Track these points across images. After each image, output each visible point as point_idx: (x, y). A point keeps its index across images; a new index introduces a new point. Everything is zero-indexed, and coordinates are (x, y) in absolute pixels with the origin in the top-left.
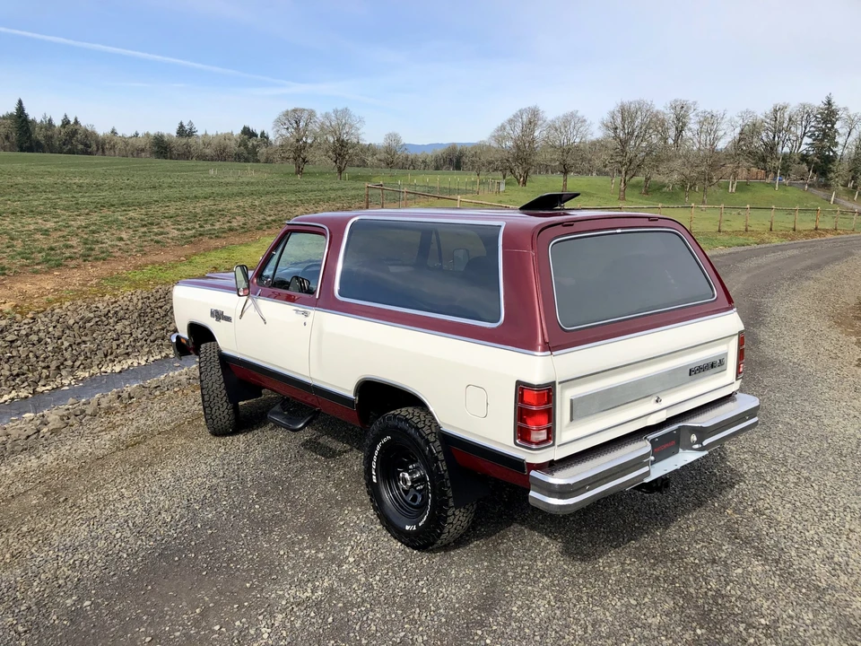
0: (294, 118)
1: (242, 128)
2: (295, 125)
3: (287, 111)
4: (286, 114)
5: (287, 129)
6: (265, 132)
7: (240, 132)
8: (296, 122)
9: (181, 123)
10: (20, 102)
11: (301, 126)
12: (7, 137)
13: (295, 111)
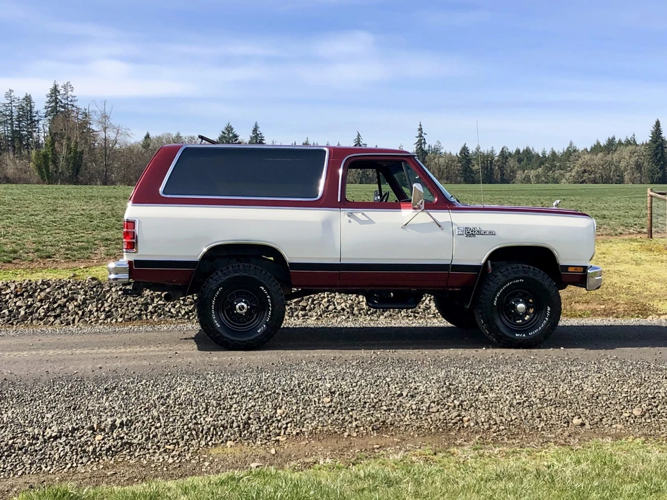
10: (658, 124)
12: (638, 166)
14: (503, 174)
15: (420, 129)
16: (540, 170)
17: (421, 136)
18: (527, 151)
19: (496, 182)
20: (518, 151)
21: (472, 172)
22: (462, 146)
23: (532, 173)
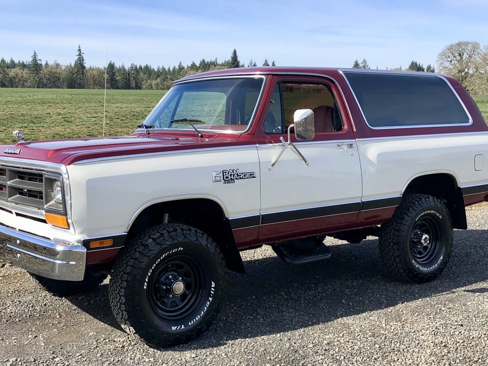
0: (458, 51)
1: (410, 64)
2: (458, 58)
3: (452, 46)
4: (451, 48)
5: (451, 61)
6: (432, 66)
7: (408, 67)
8: (460, 55)
9: (356, 61)
10: (235, 52)
11: (464, 58)
13: (459, 44)
14: (136, 83)
15: (80, 50)
16: (158, 80)
17: (80, 55)
18: (147, 68)
19: (132, 88)
20: (141, 67)
21: (116, 81)
22: (109, 62)
23: (154, 82)
